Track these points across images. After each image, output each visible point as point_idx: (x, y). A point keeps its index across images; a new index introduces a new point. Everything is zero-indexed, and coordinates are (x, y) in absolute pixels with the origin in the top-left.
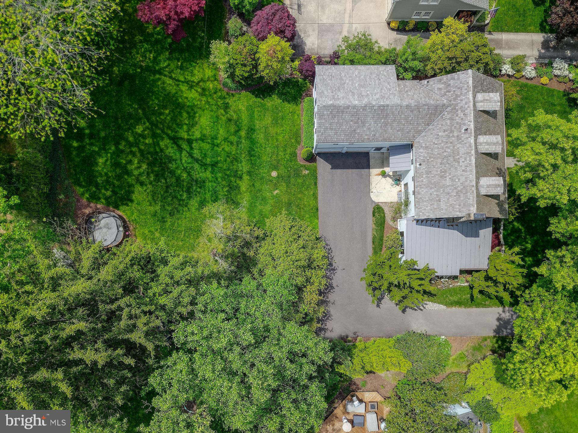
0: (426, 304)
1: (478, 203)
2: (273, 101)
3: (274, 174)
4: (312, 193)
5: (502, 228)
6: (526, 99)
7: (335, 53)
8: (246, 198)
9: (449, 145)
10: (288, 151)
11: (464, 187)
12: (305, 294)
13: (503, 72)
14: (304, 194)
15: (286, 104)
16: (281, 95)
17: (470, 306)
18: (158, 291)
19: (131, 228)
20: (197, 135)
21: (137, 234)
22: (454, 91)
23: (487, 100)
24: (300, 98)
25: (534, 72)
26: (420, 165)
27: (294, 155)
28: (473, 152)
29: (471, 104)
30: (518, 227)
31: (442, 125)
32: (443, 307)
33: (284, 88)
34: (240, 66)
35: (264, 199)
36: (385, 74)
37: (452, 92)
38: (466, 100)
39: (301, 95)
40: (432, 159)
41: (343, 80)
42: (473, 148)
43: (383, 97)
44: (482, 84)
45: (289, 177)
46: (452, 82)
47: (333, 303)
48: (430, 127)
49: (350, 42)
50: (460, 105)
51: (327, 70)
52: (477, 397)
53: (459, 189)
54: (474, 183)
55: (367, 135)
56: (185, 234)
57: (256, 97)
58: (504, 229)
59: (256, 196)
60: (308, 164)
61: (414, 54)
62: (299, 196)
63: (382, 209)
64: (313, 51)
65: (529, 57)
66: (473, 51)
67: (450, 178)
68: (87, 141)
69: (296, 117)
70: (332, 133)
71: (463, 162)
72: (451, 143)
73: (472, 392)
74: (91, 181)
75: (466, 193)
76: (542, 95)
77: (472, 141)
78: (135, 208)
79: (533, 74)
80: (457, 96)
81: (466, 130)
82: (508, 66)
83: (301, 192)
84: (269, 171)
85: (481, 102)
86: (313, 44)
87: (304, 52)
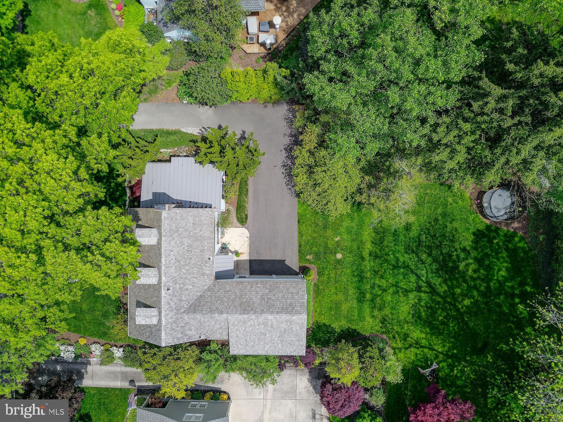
0: (199, 133)
1: (159, 220)
2: (338, 326)
3: (339, 256)
4: (304, 238)
5: (127, 202)
6: (100, 324)
7: (282, 370)
8: (366, 233)
9: (184, 276)
10: (326, 277)
11: (172, 236)
12: (316, 141)
13: (121, 350)
14: (311, 236)
15: (327, 322)
16: (332, 332)
17: (159, 130)
18: (468, 137)
19: (475, 206)
20: (411, 296)
21: (469, 201)
22: (177, 327)
23: (148, 317)
24: (314, 328)
25: (93, 349)
26: (209, 259)
27: (320, 274)
28: (163, 268)
29: (163, 313)
30: (112, 203)
31: (189, 295)
32: (184, 130)
33: (329, 337)
34: (376, 357)
35: (349, 232)
36: (240, 346)
37: (179, 326)
38: (168, 317)
39: (312, 331)
40: (199, 263)
41: (280, 340)
42: (162, 272)
43: (244, 322)
44: (151, 333)
45: (325, 253)
46: (180, 335)
47: (285, 135)
48: (199, 294)
49: (270, 379)
50: (173, 313)
51: (295, 351)
52: (159, 46)
53: (176, 234)
54: (163, 239)
55: (259, 287)
56: (425, 200)
57: (355, 330)
58: (125, 201)
59: (357, 236)
60: (307, 265)
61: (209, 367)
62: (316, 234)
63: (239, 221)
64: (301, 373)
65: (96, 364)
66: (159, 365)
67: (184, 245)
68: (517, 292)
69: (318, 310)
70: (292, 290)
71: (172, 259)
72: (182, 278)
73: (164, 51)
74: (513, 253)
75: (170, 230)
76: (85, 328)
77: (163, 278)
78: (471, 225)
79: (93, 347)
80: (175, 322)
81: (168, 290)
82: (117, 355)
83: (314, 238)
84: (345, 258)
85: (153, 316)
86: (301, 379)
87: (310, 372)
